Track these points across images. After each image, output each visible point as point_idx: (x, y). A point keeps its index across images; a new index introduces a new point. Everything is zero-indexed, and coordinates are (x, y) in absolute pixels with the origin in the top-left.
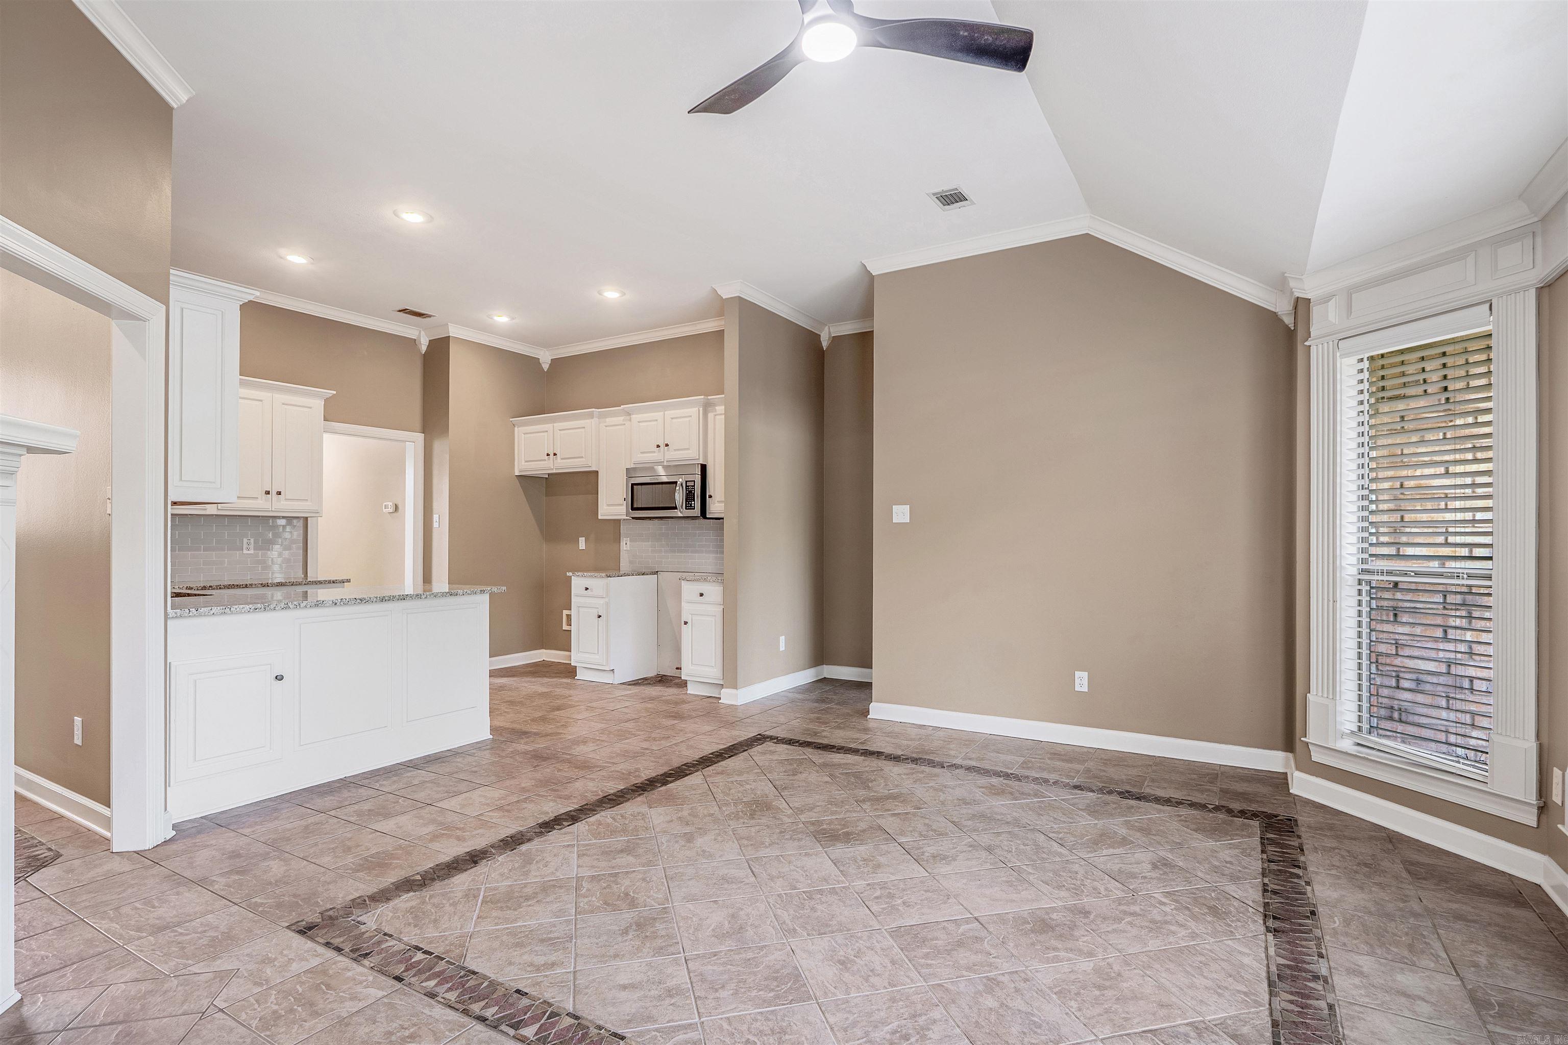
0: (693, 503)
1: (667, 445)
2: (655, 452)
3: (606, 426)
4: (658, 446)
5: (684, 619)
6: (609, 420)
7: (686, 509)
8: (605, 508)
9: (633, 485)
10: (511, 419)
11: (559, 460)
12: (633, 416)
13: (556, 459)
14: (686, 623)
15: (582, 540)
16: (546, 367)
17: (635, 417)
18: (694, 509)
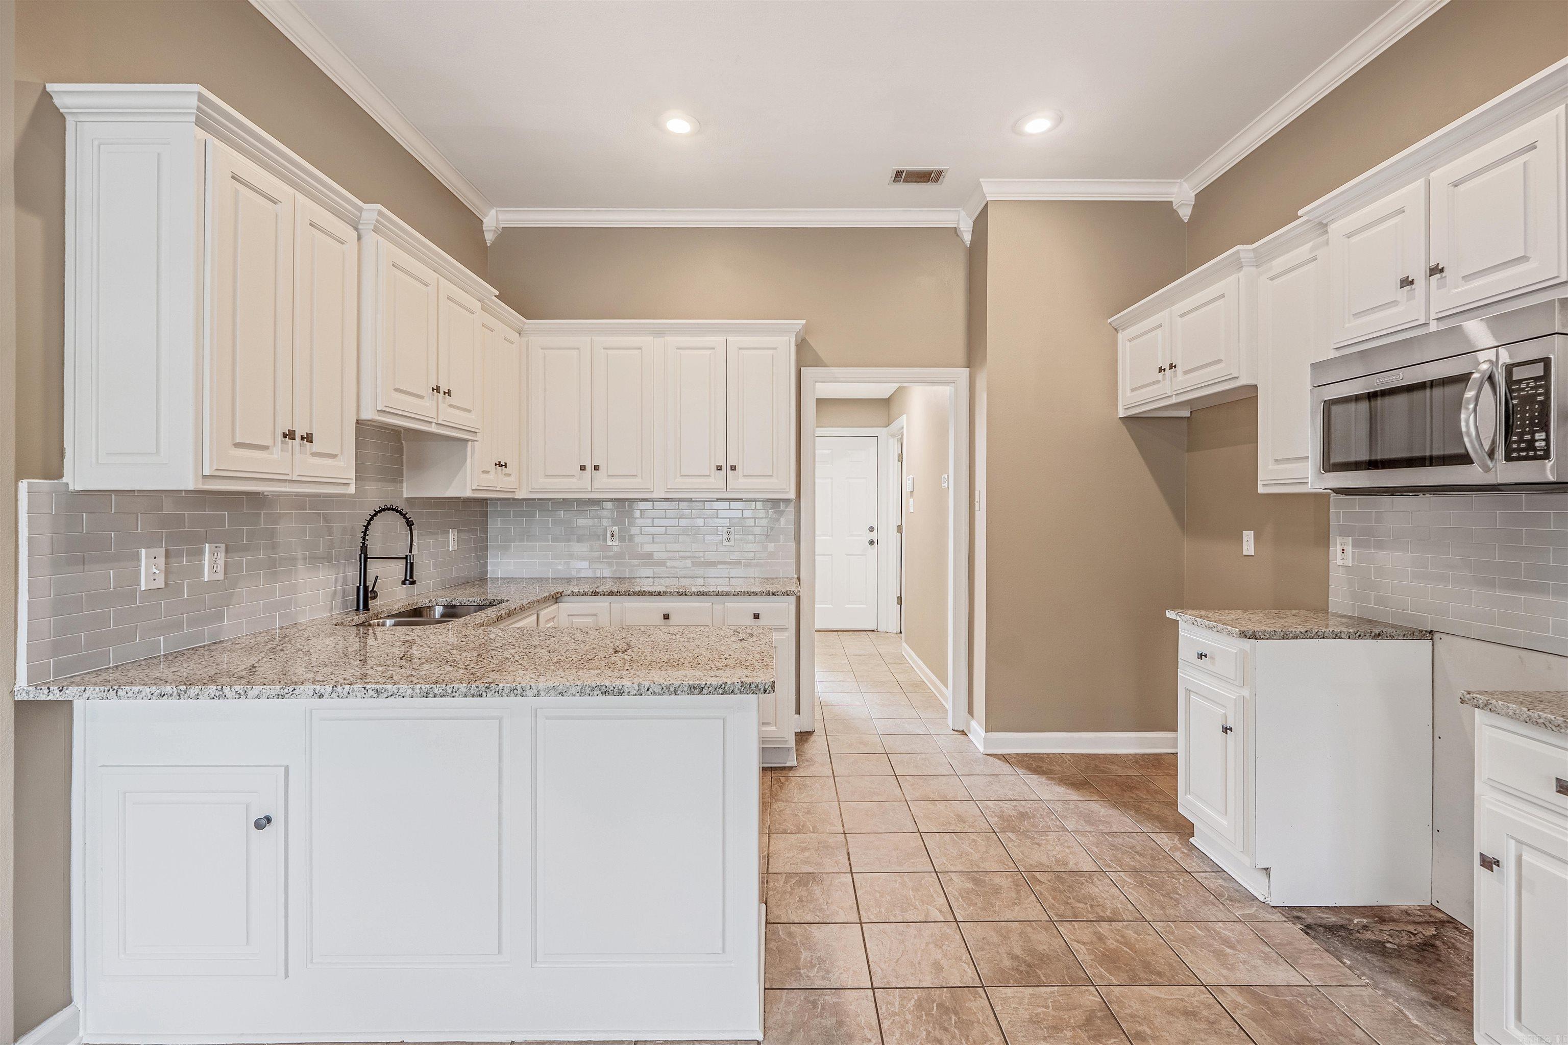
0: (1540, 436)
1: (1436, 270)
2: (1395, 303)
3: (1272, 279)
4: (1407, 282)
5: (1483, 844)
6: (1279, 263)
7: (1508, 458)
8: (1270, 467)
9: (1329, 405)
10: (1109, 321)
11: (1180, 377)
12: (1332, 228)
13: (1175, 376)
14: (1489, 863)
15: (1248, 537)
16: (1185, 213)
17: (1336, 228)
18: (1546, 456)
